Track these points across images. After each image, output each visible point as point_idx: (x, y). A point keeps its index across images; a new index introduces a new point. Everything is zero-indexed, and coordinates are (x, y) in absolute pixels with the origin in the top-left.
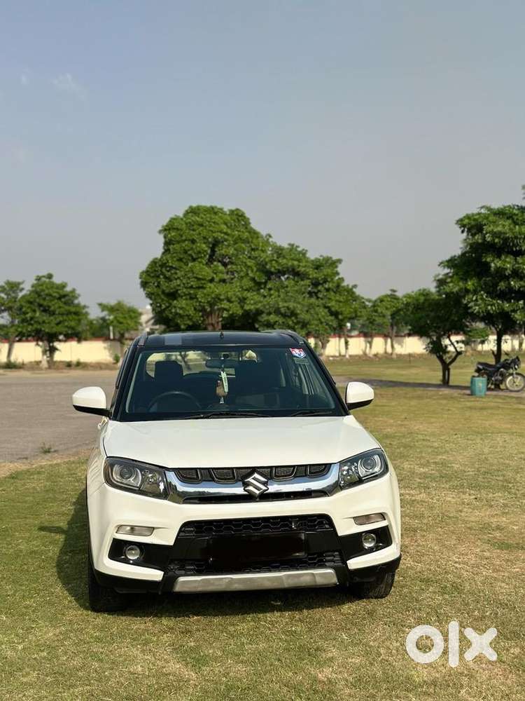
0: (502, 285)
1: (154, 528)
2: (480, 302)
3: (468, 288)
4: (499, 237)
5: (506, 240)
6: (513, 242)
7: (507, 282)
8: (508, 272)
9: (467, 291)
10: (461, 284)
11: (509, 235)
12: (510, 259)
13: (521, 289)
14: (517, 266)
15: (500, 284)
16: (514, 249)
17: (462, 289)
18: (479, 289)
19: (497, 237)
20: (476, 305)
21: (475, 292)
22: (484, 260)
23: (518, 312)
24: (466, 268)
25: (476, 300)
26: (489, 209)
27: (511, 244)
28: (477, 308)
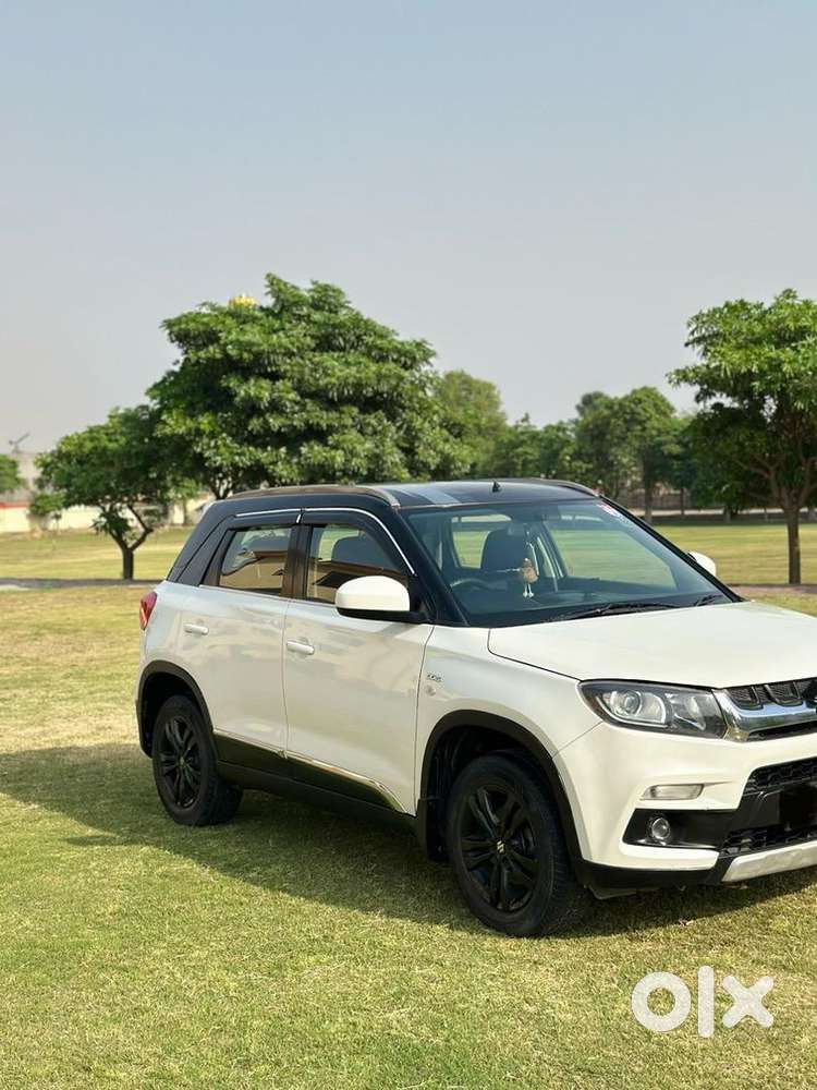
0: (255, 424)
1: (702, 786)
2: (222, 450)
3: (202, 427)
4: (250, 351)
5: (258, 356)
6: (268, 358)
7: (261, 419)
8: (264, 404)
9: (199, 433)
10: (188, 421)
11: (265, 347)
12: (265, 383)
13: (283, 430)
14: (276, 394)
15: (251, 422)
16: (269, 370)
17: (190, 429)
18: (218, 429)
19: (246, 350)
20: (216, 454)
21: (213, 435)
22: (225, 384)
23: (279, 463)
24: (189, 398)
25: (216, 447)
26: (213, 307)
27: (266, 362)
28: (219, 458)
